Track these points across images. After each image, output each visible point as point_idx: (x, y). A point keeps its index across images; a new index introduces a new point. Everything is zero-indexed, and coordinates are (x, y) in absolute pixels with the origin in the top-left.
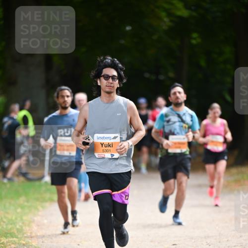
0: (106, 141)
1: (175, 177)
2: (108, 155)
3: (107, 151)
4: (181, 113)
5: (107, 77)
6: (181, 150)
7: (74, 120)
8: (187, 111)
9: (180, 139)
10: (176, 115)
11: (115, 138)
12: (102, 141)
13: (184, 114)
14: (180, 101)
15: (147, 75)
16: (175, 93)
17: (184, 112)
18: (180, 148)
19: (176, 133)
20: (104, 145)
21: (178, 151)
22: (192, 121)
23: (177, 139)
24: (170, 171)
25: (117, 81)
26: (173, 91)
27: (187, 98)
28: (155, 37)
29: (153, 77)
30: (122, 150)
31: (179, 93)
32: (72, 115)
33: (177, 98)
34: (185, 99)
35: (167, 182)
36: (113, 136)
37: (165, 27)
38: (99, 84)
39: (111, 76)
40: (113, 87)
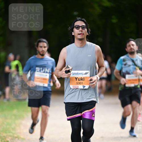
0: (79, 76)
1: (131, 103)
2: (81, 87)
3: (80, 84)
4: (134, 59)
5: (78, 27)
6: (135, 85)
10: (131, 60)
11: (86, 74)
12: (76, 76)
16: (129, 46)
18: (133, 83)
20: (77, 79)
24: (128, 99)
25: (86, 30)
26: (128, 44)
30: (93, 84)
31: (133, 45)
35: (126, 107)
36: (84, 72)
38: (73, 34)
39: (81, 26)
40: (83, 34)
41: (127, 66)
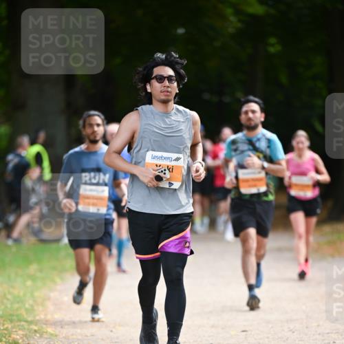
4: (254, 140)
6: (258, 190)
8: (264, 135)
9: (254, 173)
10: (247, 142)
11: (178, 160)
13: (259, 140)
14: (253, 123)
15: (206, 96)
16: (246, 113)
17: (259, 136)
18: (255, 186)
21: (254, 191)
22: (269, 147)
23: (249, 174)
25: (176, 83)
26: (245, 108)
28: (217, 44)
29: (215, 99)
31: (253, 112)
33: (250, 119)
34: (263, 119)
36: (174, 156)
37: (231, 30)
38: (149, 91)
39: (166, 77)
41: (238, 152)
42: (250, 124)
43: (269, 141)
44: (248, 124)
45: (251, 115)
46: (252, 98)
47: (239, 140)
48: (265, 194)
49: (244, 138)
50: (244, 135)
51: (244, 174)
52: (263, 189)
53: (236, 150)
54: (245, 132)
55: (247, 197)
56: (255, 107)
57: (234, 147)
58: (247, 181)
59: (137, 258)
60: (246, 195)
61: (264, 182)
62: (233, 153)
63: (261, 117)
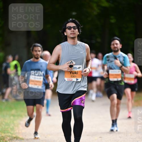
4: (117, 56)
6: (117, 79)
7: (41, 66)
8: (121, 55)
9: (116, 72)
10: (114, 57)
11: (79, 68)
13: (119, 57)
14: (116, 49)
16: (114, 45)
17: (120, 55)
18: (116, 77)
19: (113, 68)
20: (72, 73)
21: (115, 80)
22: (124, 60)
23: (114, 72)
26: (112, 43)
27: (122, 47)
31: (117, 44)
32: (41, 63)
34: (121, 47)
38: (66, 35)
39: (72, 27)
40: (75, 33)
41: (109, 61)
42: (115, 49)
43: (124, 57)
44: (114, 49)
45: (115, 46)
46: (116, 38)
47: (110, 56)
48: (121, 81)
49: (112, 55)
50: (112, 54)
51: (111, 72)
52: (120, 79)
53: (108, 60)
54: (113, 53)
55: (113, 82)
56: (117, 42)
57: (108, 59)
58: (112, 75)
59: (61, 111)
60: (112, 81)
61: (120, 76)
62: (107, 62)
63: (120, 46)
